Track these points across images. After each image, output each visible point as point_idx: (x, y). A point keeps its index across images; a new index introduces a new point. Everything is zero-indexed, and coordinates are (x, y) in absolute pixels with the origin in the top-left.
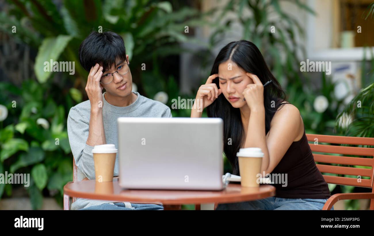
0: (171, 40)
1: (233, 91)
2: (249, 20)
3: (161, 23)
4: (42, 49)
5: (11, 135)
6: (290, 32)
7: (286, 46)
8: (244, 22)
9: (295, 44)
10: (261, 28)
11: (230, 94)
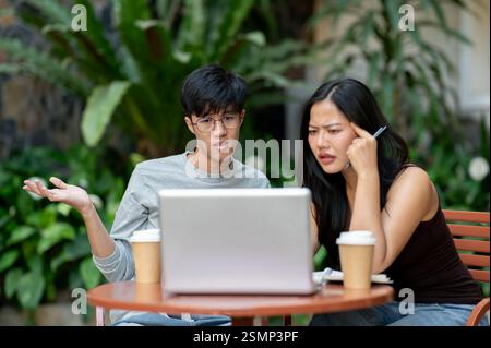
0: (267, 85)
1: (326, 144)
2: (376, 55)
3: (253, 62)
4: (92, 101)
5: (52, 219)
6: (435, 69)
7: (428, 90)
8: (369, 57)
9: (442, 86)
10: (393, 66)
11: (320, 149)
